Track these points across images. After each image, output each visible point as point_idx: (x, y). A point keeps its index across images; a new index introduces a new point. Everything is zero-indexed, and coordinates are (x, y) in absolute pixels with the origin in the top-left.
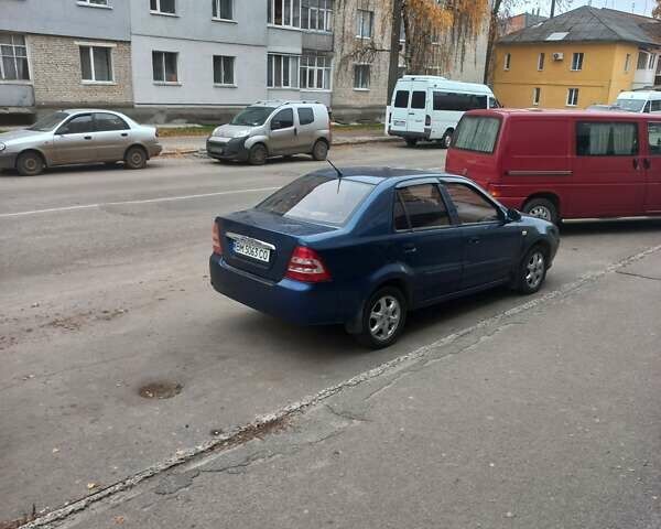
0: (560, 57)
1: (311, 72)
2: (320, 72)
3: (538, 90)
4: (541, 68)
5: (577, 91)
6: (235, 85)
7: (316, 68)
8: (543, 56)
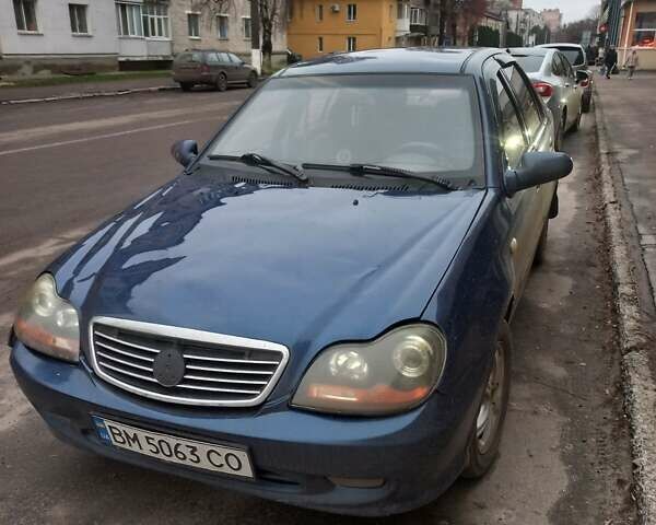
0: (337, 9)
1: (152, 20)
2: (159, 20)
3: (321, 39)
4: (321, 18)
5: (354, 39)
6: (90, 33)
7: (156, 17)
8: (321, 7)
